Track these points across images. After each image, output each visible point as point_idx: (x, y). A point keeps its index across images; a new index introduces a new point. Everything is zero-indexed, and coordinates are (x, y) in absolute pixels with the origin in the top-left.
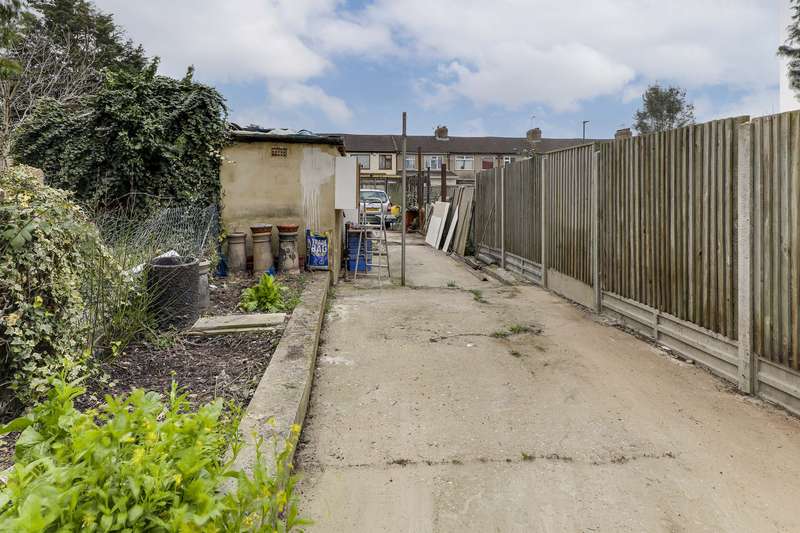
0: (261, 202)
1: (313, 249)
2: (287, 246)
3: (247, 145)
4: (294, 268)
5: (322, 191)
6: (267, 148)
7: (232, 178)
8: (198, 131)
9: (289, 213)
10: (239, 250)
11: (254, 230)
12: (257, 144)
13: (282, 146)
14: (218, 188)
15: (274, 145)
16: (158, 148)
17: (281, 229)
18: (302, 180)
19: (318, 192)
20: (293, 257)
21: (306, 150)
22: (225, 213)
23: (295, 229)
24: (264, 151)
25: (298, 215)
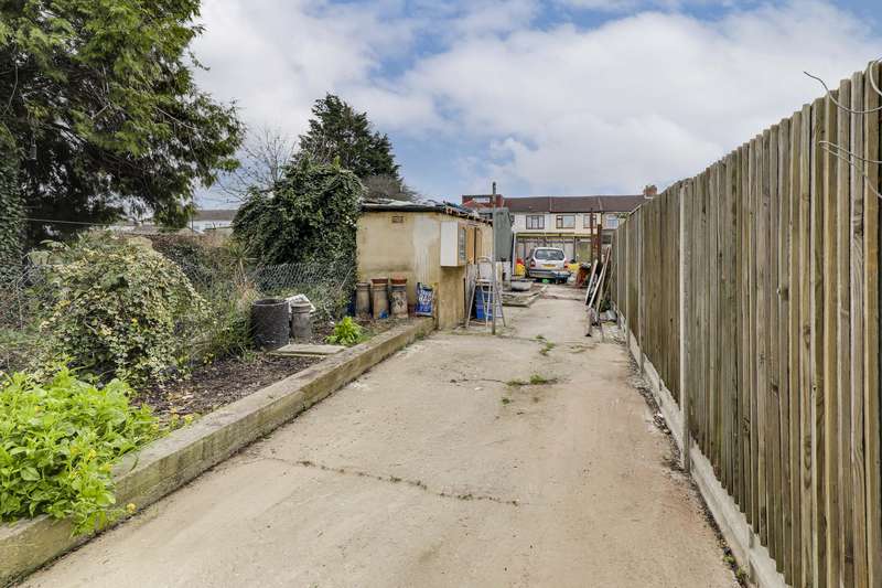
0: (384, 260)
1: (421, 299)
2: (396, 295)
3: (374, 215)
4: (402, 313)
5: (430, 251)
6: (389, 216)
7: (364, 241)
8: (337, 205)
9: (405, 268)
10: (363, 296)
11: (374, 281)
12: (382, 214)
13: (399, 214)
14: (355, 248)
15: (393, 214)
16: (307, 220)
17: (393, 281)
18: (415, 242)
19: (427, 251)
20: (401, 304)
21: (418, 217)
22: (360, 268)
23: (405, 281)
24: (386, 219)
25: (411, 270)
